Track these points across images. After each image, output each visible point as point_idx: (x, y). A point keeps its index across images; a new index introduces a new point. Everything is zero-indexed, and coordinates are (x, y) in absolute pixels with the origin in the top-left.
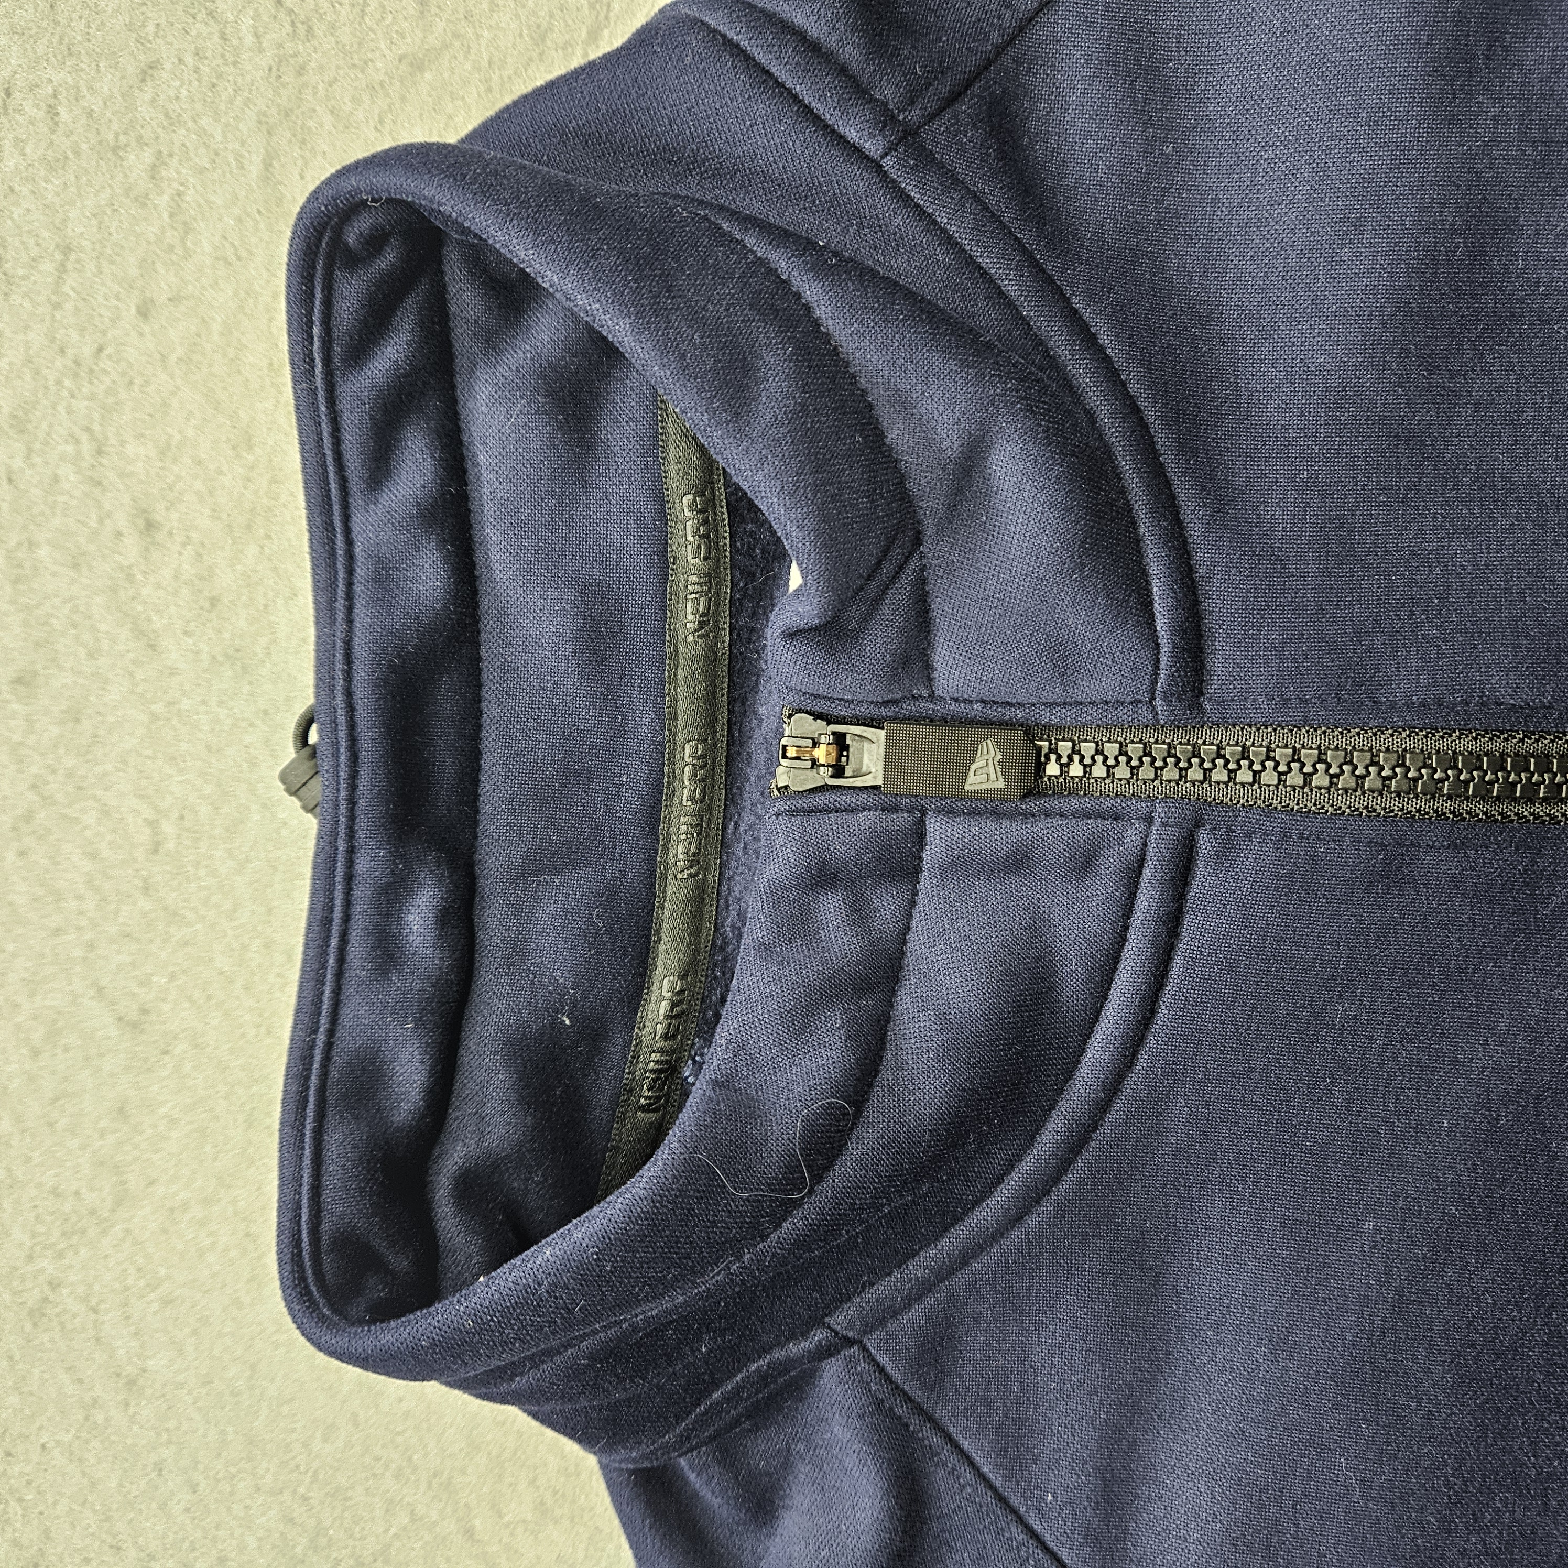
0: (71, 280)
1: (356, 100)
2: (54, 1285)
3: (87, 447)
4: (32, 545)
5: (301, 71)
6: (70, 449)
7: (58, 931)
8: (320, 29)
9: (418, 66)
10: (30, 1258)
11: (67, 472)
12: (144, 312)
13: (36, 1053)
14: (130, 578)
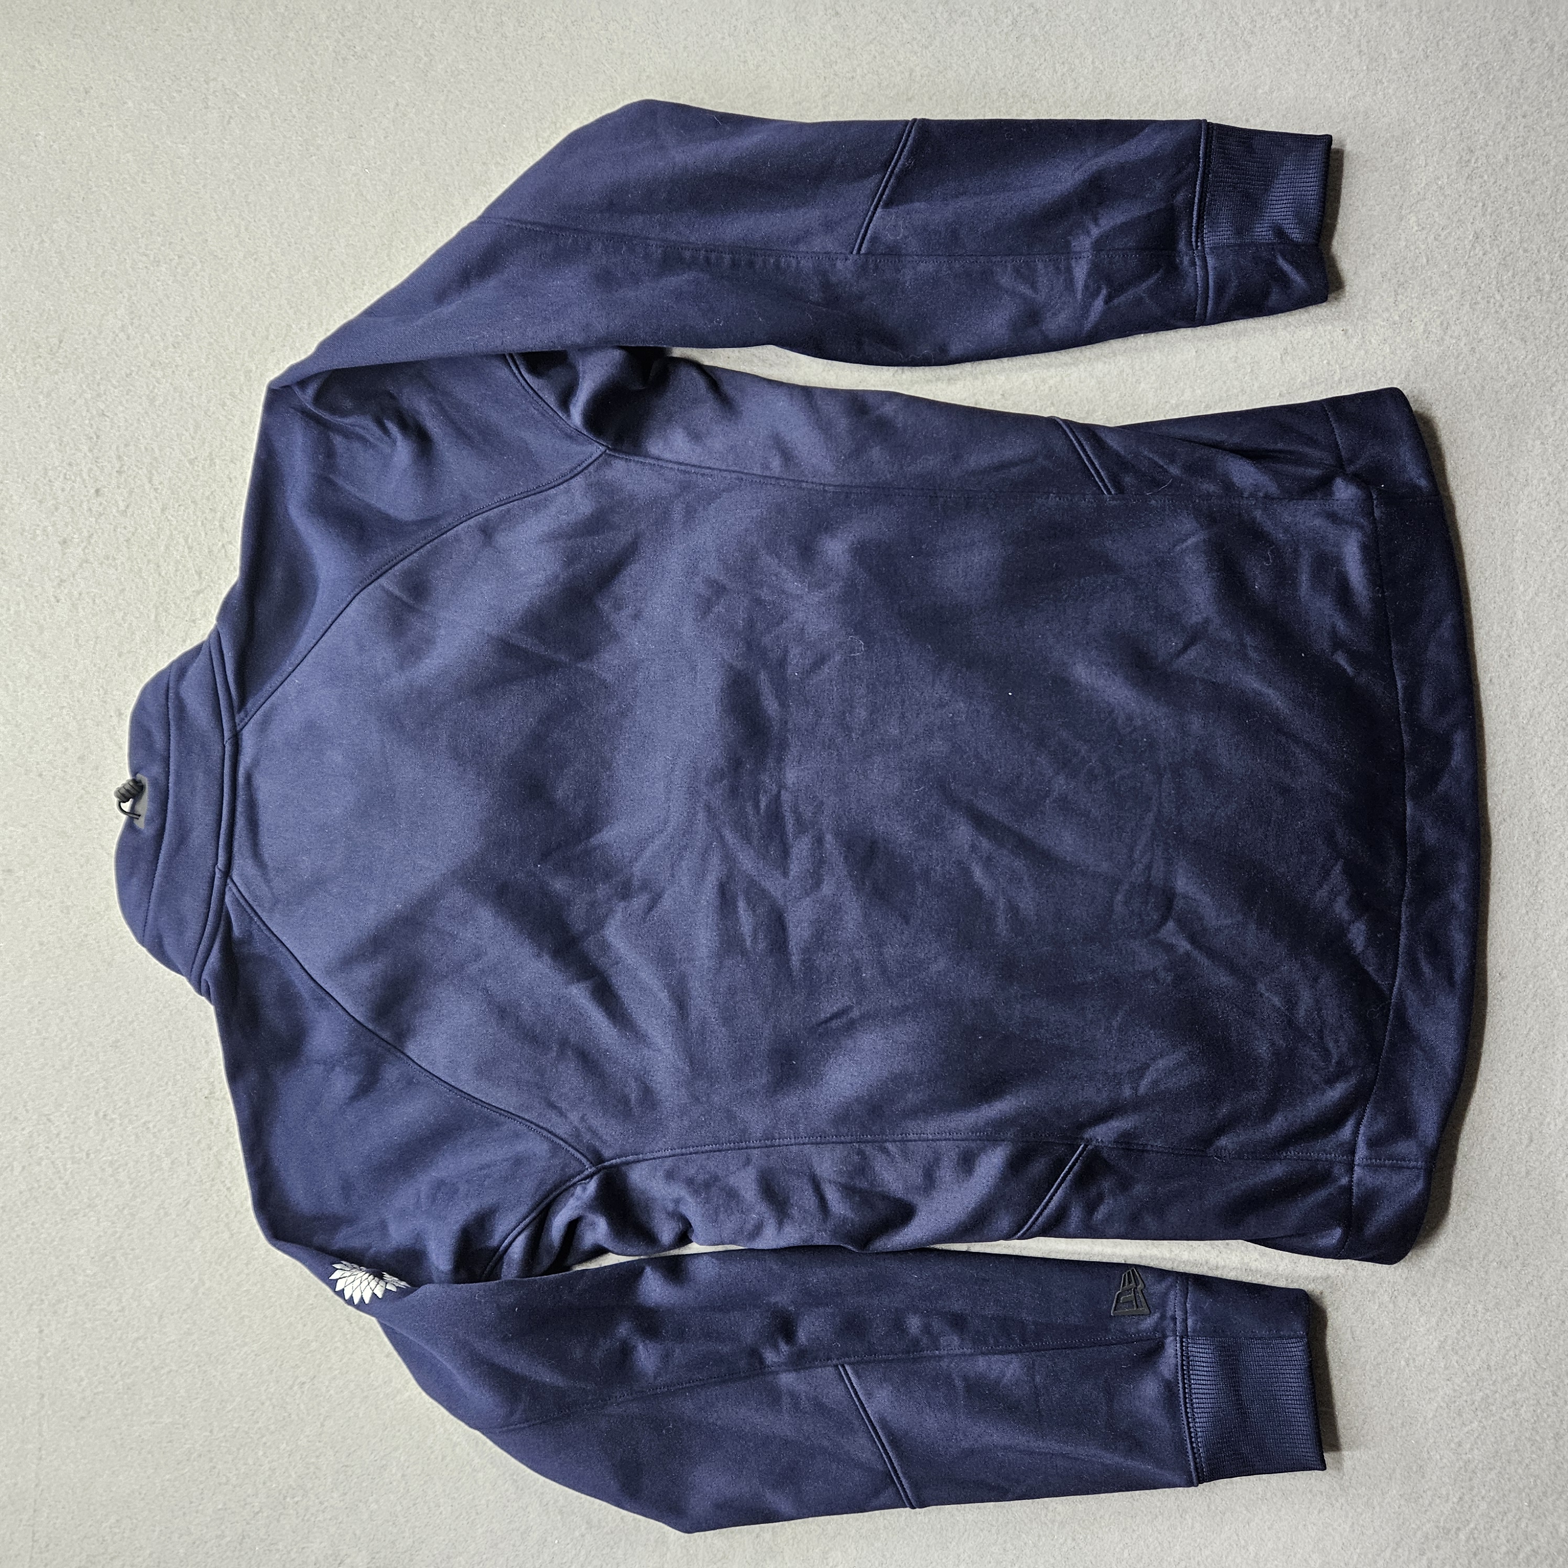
0: (98, 647)
1: (181, 601)
2: (86, 936)
3: (101, 691)
4: (85, 720)
5: (166, 593)
6: (97, 693)
7: (90, 830)
8: (172, 582)
9: (198, 593)
10: (78, 928)
11: (96, 699)
12: (120, 655)
13: (82, 866)
14: (114, 728)
